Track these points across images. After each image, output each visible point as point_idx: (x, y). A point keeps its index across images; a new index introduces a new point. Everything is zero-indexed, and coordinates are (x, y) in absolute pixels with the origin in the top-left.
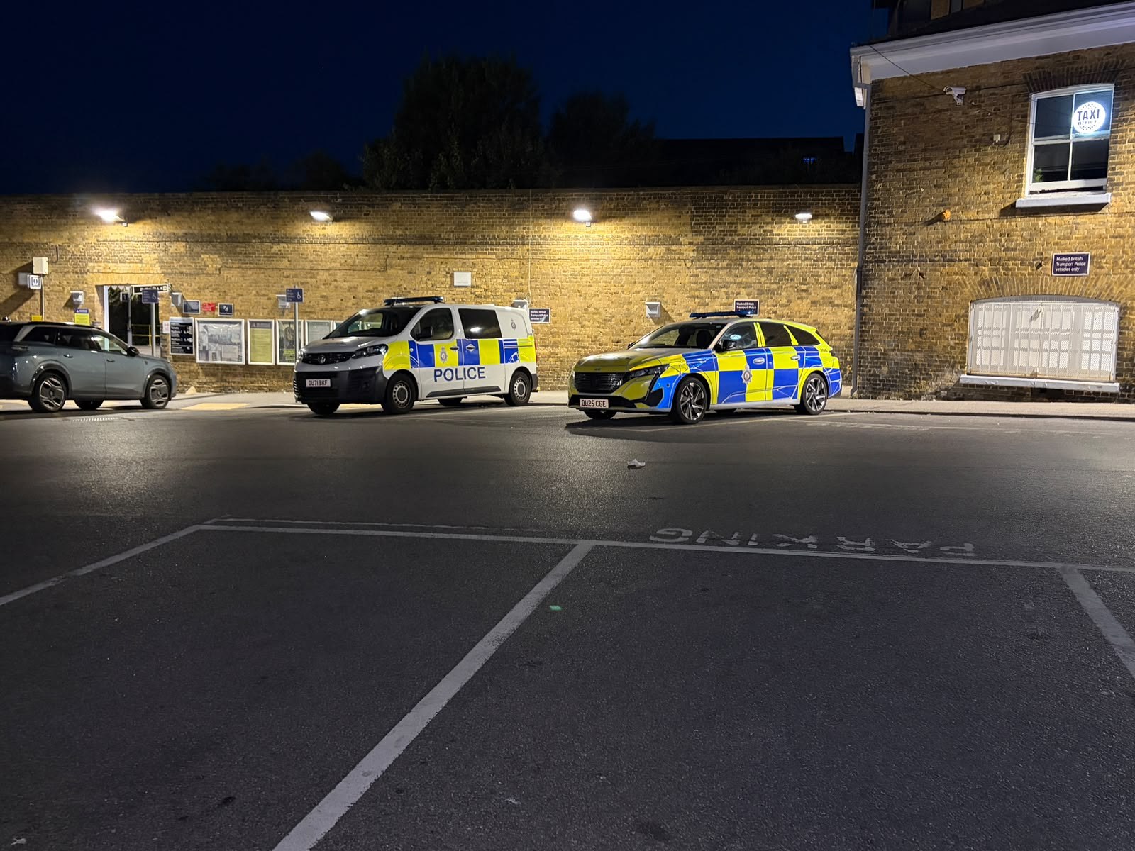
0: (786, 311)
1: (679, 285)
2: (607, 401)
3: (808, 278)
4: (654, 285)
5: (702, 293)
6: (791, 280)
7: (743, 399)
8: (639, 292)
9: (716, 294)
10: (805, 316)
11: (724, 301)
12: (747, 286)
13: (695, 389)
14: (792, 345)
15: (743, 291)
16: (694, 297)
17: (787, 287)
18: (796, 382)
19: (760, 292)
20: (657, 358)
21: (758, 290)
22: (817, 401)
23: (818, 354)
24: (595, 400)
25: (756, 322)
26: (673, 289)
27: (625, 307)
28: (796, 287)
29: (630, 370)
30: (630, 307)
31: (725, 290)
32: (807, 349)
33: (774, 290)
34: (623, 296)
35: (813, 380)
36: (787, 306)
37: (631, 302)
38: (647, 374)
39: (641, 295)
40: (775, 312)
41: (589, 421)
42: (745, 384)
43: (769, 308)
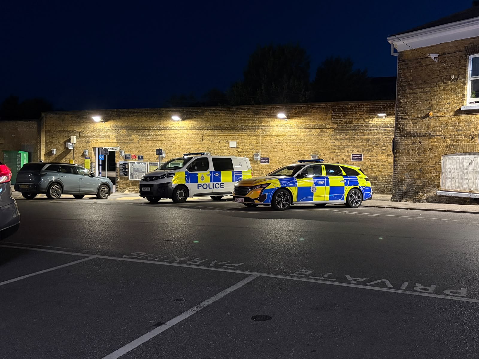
0: (375, 159)
1: (326, 147)
2: (243, 199)
3: (386, 144)
4: (315, 147)
5: (337, 151)
6: (378, 144)
7: (312, 200)
8: (308, 150)
9: (343, 151)
10: (384, 162)
11: (347, 154)
12: (357, 147)
13: (284, 195)
14: (342, 175)
15: (355, 149)
16: (333, 152)
17: (376, 148)
18: (343, 192)
19: (363, 150)
20: (265, 181)
21: (363, 149)
22: (356, 202)
23: (357, 180)
24: (240, 198)
25: (323, 165)
26: (323, 149)
27: (302, 157)
28: (380, 148)
29: (253, 185)
30: (304, 157)
31: (347, 149)
32: (350, 177)
33: (370, 149)
34: (301, 152)
35: (353, 192)
36: (376, 157)
37: (305, 155)
38: (260, 187)
39: (309, 152)
40: (370, 160)
43: (368, 158)
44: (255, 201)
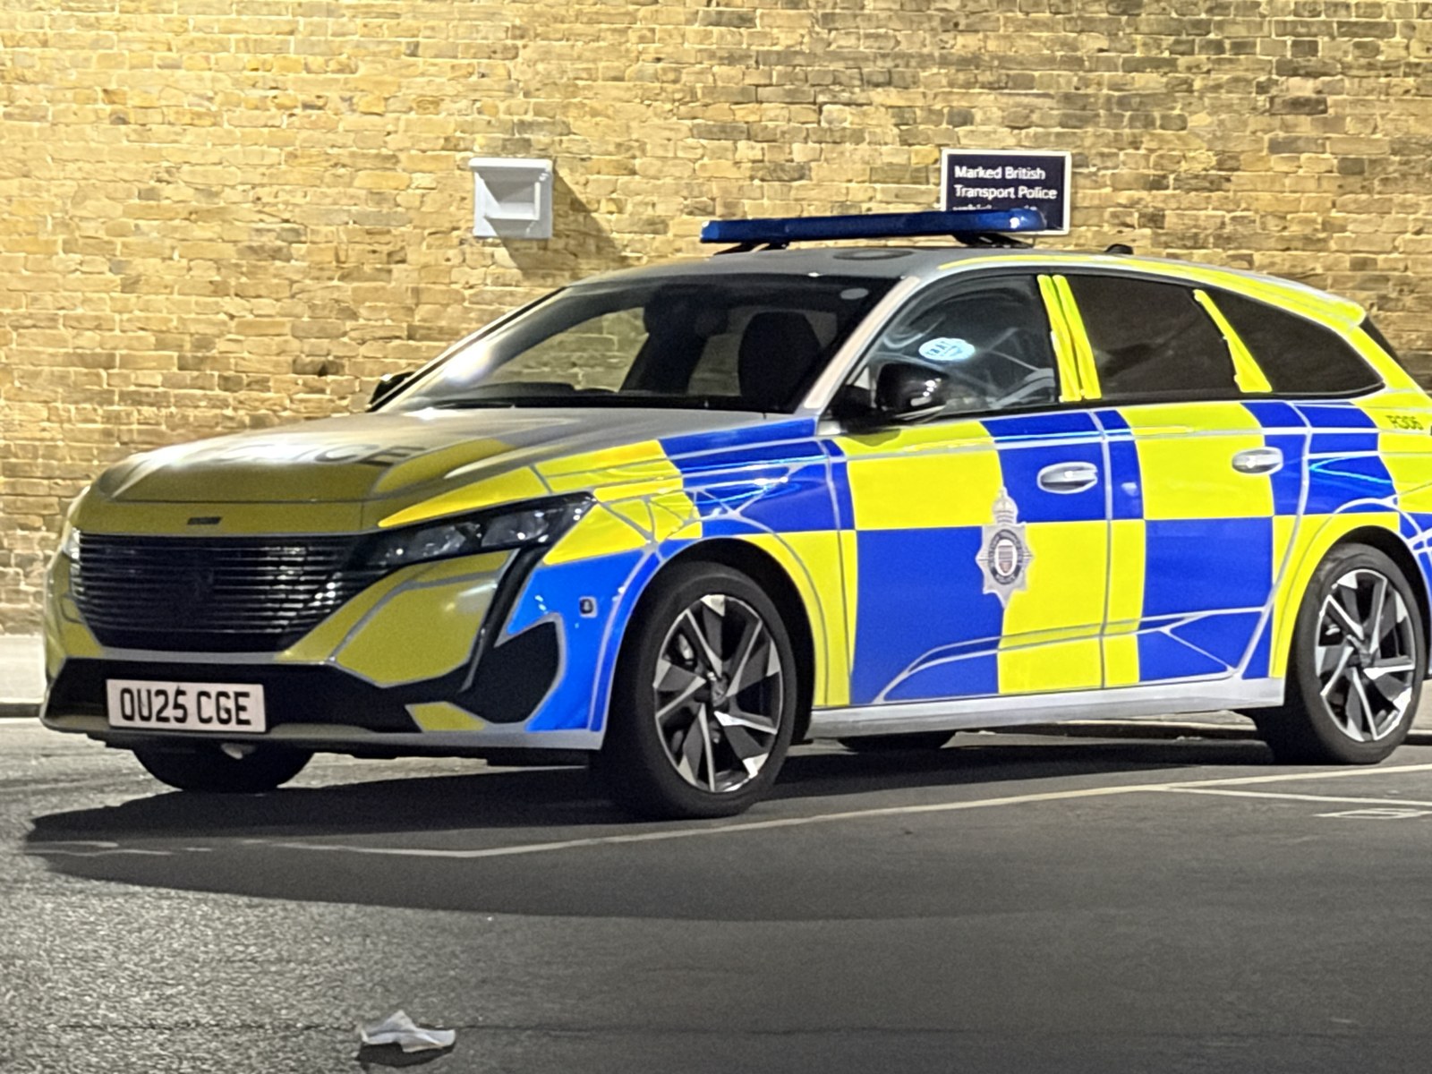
0: (1209, 214)
1: (651, 68)
2: (256, 691)
3: (1322, 41)
4: (518, 69)
5: (773, 114)
6: (1240, 47)
7: (984, 680)
8: (436, 102)
9: (848, 118)
10: (1309, 242)
11: (892, 154)
12: (1010, 77)
13: (732, 632)
14: (1238, 396)
15: (987, 105)
16: (727, 132)
17: (1217, 87)
18: (1261, 586)
19: (1077, 110)
20: (528, 461)
21: (1067, 99)
22: (1371, 688)
23: (1371, 442)
24: (192, 688)
25: (1050, 271)
26: (615, 89)
27: (363, 180)
28: (1262, 89)
29: (384, 524)
30: (387, 182)
31: (893, 97)
32: (1318, 418)
33: (1148, 99)
34: (350, 120)
35: (1349, 580)
36: (1215, 186)
37: (394, 158)
38: (473, 548)
39: (446, 120)
40: (1154, 220)
41: (159, 798)
42: (993, 596)
43: (1123, 197)
44: (418, 712)
